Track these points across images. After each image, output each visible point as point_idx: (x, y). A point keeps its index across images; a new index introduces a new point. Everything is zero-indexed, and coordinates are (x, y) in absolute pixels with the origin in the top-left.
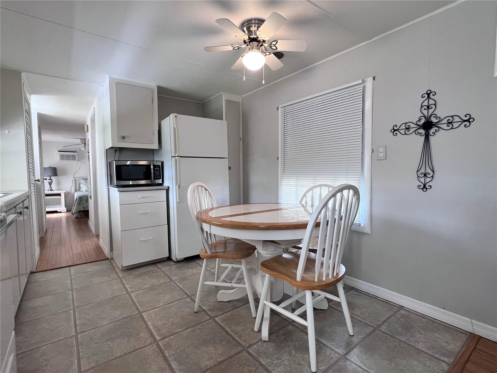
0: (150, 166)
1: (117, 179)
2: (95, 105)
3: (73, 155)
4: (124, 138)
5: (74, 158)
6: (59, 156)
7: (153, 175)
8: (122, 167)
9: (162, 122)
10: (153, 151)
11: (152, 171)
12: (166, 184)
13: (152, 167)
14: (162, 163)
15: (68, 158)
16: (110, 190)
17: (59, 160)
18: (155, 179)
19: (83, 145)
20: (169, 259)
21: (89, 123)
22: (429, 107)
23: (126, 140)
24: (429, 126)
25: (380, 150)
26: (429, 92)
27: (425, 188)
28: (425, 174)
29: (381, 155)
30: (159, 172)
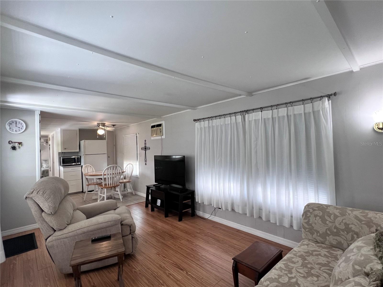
0: (75, 158)
1: (63, 163)
2: (54, 133)
4: (65, 149)
7: (76, 161)
8: (65, 159)
9: (81, 142)
10: (78, 152)
11: (76, 160)
12: (82, 164)
13: (76, 158)
14: (81, 157)
16: (60, 167)
18: (77, 163)
20: (82, 192)
22: (145, 144)
23: (66, 149)
24: (145, 149)
25: (140, 154)
26: (145, 140)
27: (146, 164)
28: (146, 161)
29: (140, 155)
30: (79, 160)
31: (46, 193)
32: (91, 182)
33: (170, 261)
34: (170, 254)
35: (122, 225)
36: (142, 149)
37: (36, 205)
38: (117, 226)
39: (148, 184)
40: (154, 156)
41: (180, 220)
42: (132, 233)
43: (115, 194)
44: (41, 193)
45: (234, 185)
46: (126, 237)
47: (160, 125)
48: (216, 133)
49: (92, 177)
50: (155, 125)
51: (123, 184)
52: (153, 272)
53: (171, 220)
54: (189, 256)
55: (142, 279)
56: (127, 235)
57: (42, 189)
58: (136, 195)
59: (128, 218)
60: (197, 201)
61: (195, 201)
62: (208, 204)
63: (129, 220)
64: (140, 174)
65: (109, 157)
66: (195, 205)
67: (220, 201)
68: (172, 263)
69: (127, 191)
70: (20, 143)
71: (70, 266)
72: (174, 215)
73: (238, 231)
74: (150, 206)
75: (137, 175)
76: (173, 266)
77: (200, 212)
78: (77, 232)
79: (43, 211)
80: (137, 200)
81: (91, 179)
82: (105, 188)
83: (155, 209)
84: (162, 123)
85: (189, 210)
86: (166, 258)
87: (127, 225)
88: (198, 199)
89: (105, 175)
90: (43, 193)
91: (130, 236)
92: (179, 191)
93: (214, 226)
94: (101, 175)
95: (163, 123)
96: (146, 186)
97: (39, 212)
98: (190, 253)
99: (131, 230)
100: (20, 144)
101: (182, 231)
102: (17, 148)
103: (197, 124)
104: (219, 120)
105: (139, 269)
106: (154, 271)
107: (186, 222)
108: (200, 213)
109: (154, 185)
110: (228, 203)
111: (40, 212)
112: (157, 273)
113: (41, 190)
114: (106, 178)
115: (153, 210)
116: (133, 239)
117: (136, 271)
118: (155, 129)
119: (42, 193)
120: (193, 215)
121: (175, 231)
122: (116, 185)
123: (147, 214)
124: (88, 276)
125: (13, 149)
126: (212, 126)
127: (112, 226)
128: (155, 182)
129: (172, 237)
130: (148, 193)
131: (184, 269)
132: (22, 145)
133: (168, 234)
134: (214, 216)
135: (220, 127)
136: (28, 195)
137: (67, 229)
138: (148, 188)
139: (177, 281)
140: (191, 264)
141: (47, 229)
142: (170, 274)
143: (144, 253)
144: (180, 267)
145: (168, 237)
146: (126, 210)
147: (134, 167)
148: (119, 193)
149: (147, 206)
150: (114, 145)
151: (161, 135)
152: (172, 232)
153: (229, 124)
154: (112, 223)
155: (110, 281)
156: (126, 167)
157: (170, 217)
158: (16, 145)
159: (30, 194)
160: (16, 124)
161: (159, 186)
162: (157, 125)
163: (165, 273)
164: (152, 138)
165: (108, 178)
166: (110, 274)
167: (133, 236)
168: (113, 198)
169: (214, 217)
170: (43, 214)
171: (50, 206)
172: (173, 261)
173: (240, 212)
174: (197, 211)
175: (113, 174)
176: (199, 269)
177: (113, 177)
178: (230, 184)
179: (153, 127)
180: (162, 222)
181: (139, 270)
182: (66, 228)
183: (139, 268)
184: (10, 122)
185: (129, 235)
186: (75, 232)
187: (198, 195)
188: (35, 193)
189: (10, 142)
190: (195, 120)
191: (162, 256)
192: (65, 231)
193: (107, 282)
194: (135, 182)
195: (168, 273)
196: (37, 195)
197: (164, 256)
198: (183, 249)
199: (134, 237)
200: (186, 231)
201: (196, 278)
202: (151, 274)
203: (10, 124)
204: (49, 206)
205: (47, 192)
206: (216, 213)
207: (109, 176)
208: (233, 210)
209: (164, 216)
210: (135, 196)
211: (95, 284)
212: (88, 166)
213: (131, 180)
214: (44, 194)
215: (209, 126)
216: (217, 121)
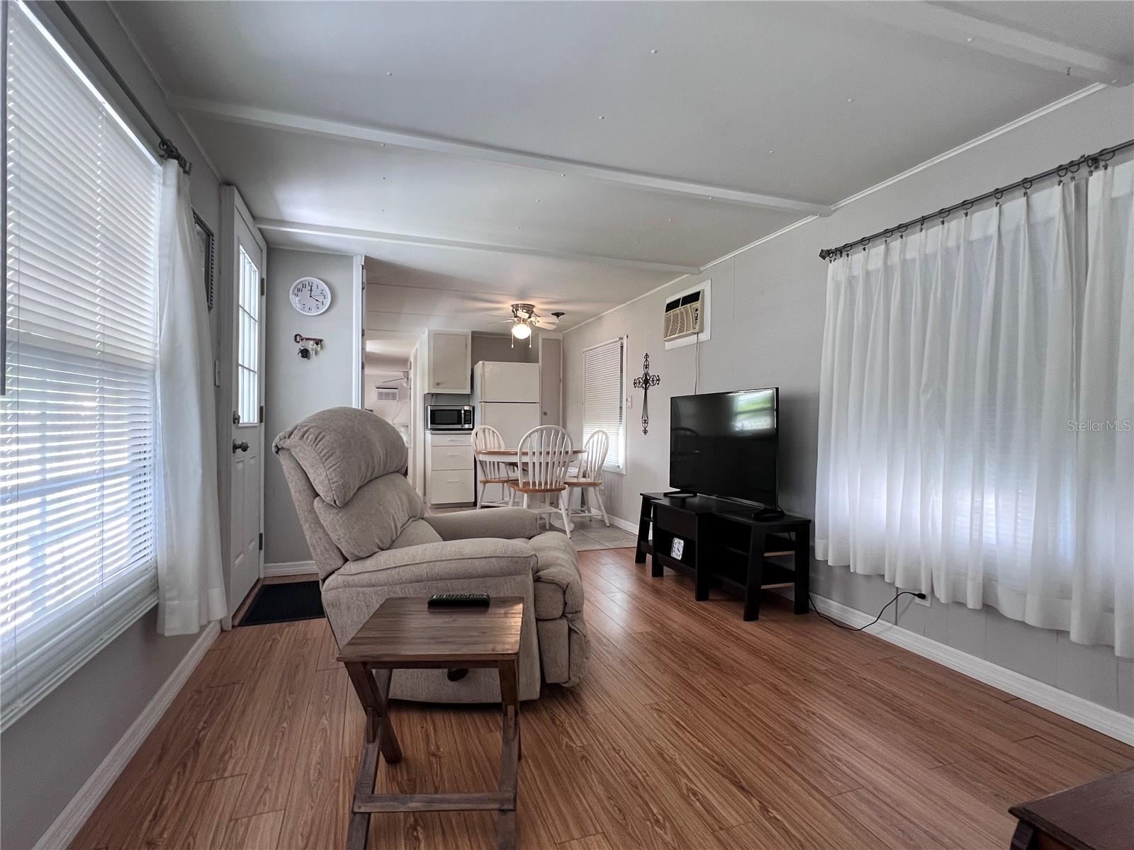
0: (461, 410)
1: (431, 423)
2: (417, 346)
3: (392, 393)
4: (438, 384)
5: (394, 396)
6: (376, 394)
7: (463, 419)
8: (436, 411)
9: (475, 366)
10: (468, 396)
11: (463, 416)
12: (476, 429)
13: (463, 412)
14: (474, 408)
15: (387, 396)
16: (426, 433)
17: (376, 400)
18: (465, 424)
19: (406, 380)
20: (475, 504)
21: (412, 359)
22: (646, 367)
23: (440, 386)
24: (646, 381)
25: (629, 400)
26: (647, 355)
27: (645, 432)
28: (645, 420)
29: (629, 404)
30: (469, 417)
31: (324, 440)
32: (493, 477)
33: (699, 744)
34: (701, 721)
35: (537, 580)
36: (635, 383)
37: (300, 474)
38: (518, 578)
39: (649, 491)
40: (672, 398)
41: (751, 616)
42: (569, 616)
43: (552, 515)
44: (312, 439)
45: (1000, 502)
46: (549, 625)
47: (694, 297)
48: (919, 289)
49: (496, 459)
50: (680, 299)
51: (578, 491)
52: (631, 765)
53: (717, 611)
54: (779, 745)
55: (586, 779)
56: (555, 619)
57: (315, 428)
58: (612, 526)
59: (559, 562)
60: (819, 556)
61: (811, 558)
62: (867, 574)
63: (564, 569)
64: (628, 464)
65: (545, 414)
66: (811, 574)
67: (923, 564)
68: (705, 753)
69: (590, 512)
70: (318, 342)
71: (338, 660)
72: (731, 596)
73: (1011, 700)
74: (649, 557)
75: (619, 466)
76: (711, 769)
77: (831, 601)
78: (401, 572)
79: (317, 495)
80: (615, 540)
81: (494, 462)
82: (526, 492)
83: (665, 569)
84: (703, 290)
85: (787, 589)
86: (684, 731)
87: (552, 582)
88: (825, 548)
89: (526, 454)
90: (316, 439)
91: (563, 625)
92: (752, 516)
93: (890, 661)
94: (516, 454)
95: (705, 287)
96: (641, 494)
97: (307, 495)
98: (781, 735)
99: (565, 604)
100: (317, 344)
101: (754, 651)
102: (312, 353)
103: (836, 267)
104: (940, 233)
105: (586, 743)
106: (634, 765)
107: (773, 626)
108: (831, 606)
109: (666, 495)
110: (966, 575)
111: (310, 494)
112: (644, 774)
113: (311, 430)
114: (528, 463)
115: (657, 572)
116: (574, 636)
117: (573, 745)
118: (677, 310)
119: (314, 439)
120: (803, 607)
121: (728, 647)
122: (555, 486)
123: (641, 581)
124: (426, 720)
125: (303, 357)
126: (904, 261)
127: (504, 574)
128: (672, 485)
129: (714, 665)
130: (646, 519)
131: (754, 789)
132: (322, 348)
133: (697, 650)
134: (890, 625)
135: (942, 257)
136: (281, 440)
137: (374, 560)
138: (647, 501)
139: (721, 829)
140: (785, 778)
141: (327, 550)
142: (695, 794)
143: (609, 696)
144: (735, 776)
145: (701, 662)
146: (562, 544)
147: (610, 443)
148: (563, 512)
149: (640, 559)
150: (560, 381)
151: (696, 331)
152: (717, 648)
153: (991, 237)
154: (503, 563)
155: (486, 755)
156: (588, 441)
157: (711, 601)
158: (310, 346)
159: (285, 438)
160: (311, 290)
161: (684, 499)
162: (684, 298)
163: (675, 783)
164: (668, 345)
165: (534, 463)
166: (491, 731)
167: (573, 627)
168: (547, 528)
169: (890, 628)
170: (316, 502)
171: (332, 479)
172: (709, 748)
173: (1032, 619)
174: (819, 597)
175: (548, 453)
176: (820, 807)
177: (548, 463)
178: (977, 499)
179: (671, 306)
180: (684, 613)
181: (584, 745)
182: (374, 556)
183: (584, 740)
184: (297, 285)
185: (560, 618)
186: (394, 572)
187: (826, 537)
188: (295, 438)
189: (297, 338)
190: (825, 254)
191: (673, 720)
192: (369, 564)
193: (476, 754)
194: (611, 488)
195: (684, 786)
196: (301, 442)
197: (678, 723)
198: (754, 715)
199: (576, 629)
200: (768, 656)
201: (802, 839)
202: (623, 771)
203: (298, 290)
204: (329, 480)
205: (327, 438)
206: (902, 613)
207: (535, 459)
208: (989, 608)
209: (692, 596)
210: (608, 529)
211: (442, 750)
212: (487, 430)
213: (600, 481)
214: (319, 441)
215: (889, 263)
216: (926, 236)
